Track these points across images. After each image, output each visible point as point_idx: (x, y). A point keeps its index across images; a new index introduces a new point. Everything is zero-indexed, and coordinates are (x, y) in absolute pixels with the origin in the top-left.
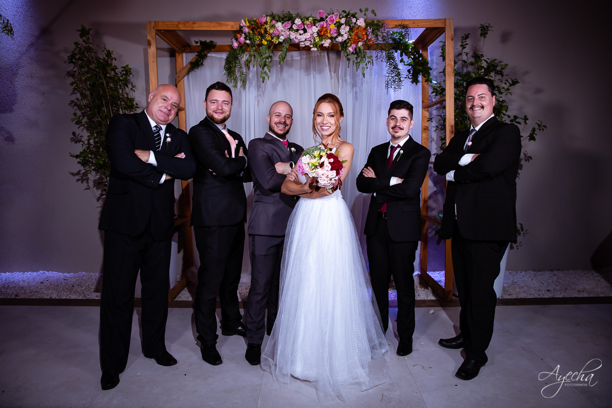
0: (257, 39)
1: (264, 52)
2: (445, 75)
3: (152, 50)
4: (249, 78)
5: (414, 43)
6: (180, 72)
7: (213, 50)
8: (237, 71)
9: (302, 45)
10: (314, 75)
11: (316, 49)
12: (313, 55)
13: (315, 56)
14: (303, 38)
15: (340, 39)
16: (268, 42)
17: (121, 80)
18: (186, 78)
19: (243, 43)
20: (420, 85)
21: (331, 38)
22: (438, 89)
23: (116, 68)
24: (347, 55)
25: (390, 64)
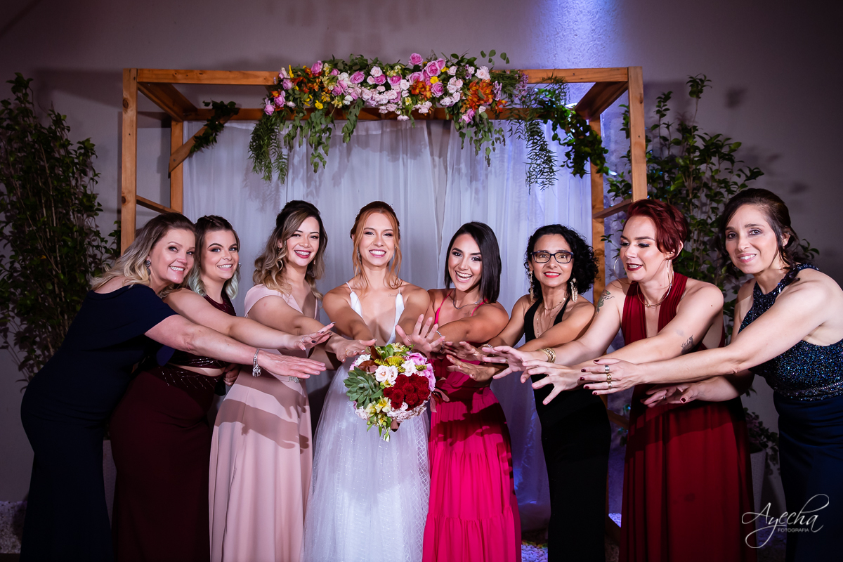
0: (307, 100)
1: (318, 122)
2: (630, 160)
3: (130, 115)
4: (293, 165)
5: (577, 108)
6: (177, 151)
7: (235, 116)
8: (271, 152)
9: (383, 110)
10: (405, 160)
11: (405, 117)
12: (403, 127)
13: (406, 129)
14: (384, 98)
15: (447, 101)
16: (326, 105)
17: (77, 163)
18: (186, 163)
19: (283, 106)
20: (587, 178)
21: (433, 100)
22: (618, 184)
23: (69, 144)
24: (460, 128)
25: (533, 143)
